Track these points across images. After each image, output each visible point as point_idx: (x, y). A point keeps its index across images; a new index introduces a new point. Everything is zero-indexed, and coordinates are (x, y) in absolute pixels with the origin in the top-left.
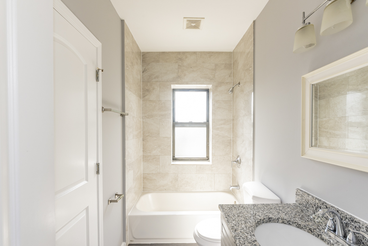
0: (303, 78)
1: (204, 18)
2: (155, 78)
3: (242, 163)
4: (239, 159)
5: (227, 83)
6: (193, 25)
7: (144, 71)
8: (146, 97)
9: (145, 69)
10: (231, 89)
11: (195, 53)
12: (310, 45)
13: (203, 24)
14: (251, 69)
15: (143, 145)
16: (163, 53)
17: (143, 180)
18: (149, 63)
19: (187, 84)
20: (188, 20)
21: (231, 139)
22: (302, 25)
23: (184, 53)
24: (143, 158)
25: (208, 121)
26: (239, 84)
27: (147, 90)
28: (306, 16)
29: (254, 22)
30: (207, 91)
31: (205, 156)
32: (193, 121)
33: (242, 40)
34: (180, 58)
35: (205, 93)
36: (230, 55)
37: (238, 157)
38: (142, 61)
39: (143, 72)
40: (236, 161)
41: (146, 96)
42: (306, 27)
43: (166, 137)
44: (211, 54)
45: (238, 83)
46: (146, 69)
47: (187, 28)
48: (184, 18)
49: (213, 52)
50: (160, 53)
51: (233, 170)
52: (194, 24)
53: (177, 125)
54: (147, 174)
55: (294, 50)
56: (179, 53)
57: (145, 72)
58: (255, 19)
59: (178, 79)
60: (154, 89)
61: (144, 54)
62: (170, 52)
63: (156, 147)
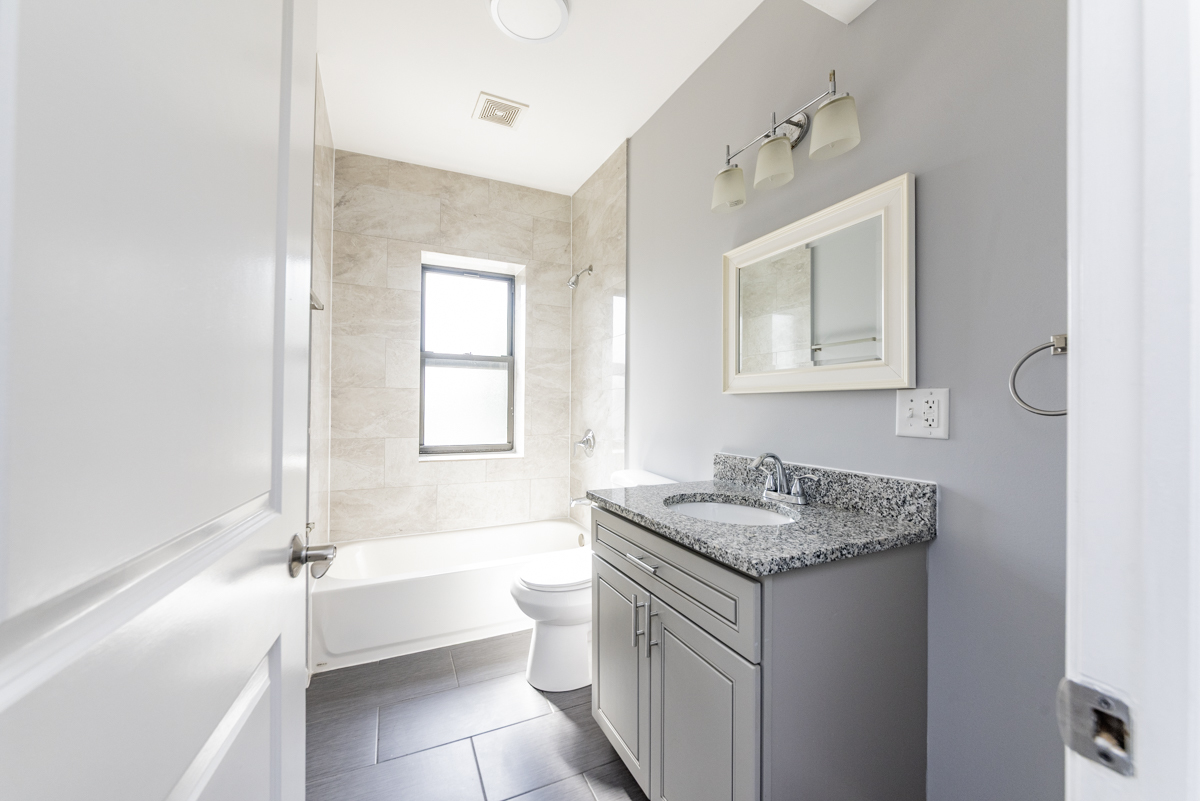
0: (725, 257)
1: (528, 106)
2: (374, 227)
3: (596, 445)
4: (590, 435)
5: (560, 266)
6: (500, 114)
7: (341, 202)
8: (347, 276)
9: (343, 197)
10: (573, 279)
11: (485, 181)
12: (737, 203)
13: (521, 119)
14: (619, 238)
15: (334, 409)
16: (400, 164)
17: (332, 510)
18: (358, 185)
19: (464, 254)
20: (488, 101)
21: (568, 397)
22: (725, 167)
23: (457, 176)
24: (332, 447)
25: (511, 353)
26: (591, 269)
27: (349, 256)
28: (732, 153)
29: (628, 141)
30: (511, 280)
31: (504, 441)
32: (474, 354)
33: (598, 173)
34: (445, 187)
35: (505, 285)
36: (567, 202)
37: (586, 434)
38: (336, 174)
39: (338, 205)
40: (583, 442)
41: (345, 272)
42: (730, 172)
43: (403, 389)
44: (523, 192)
45: (587, 267)
46: (346, 198)
47: (484, 116)
48: (482, 92)
49: (528, 189)
50: (390, 162)
51: (573, 467)
52: (502, 112)
53: (434, 360)
54: (345, 491)
55: (713, 207)
56: (444, 173)
57: (342, 207)
58: (629, 136)
59: (439, 240)
60: (369, 255)
61: (343, 157)
62: (418, 166)
63: (373, 414)
